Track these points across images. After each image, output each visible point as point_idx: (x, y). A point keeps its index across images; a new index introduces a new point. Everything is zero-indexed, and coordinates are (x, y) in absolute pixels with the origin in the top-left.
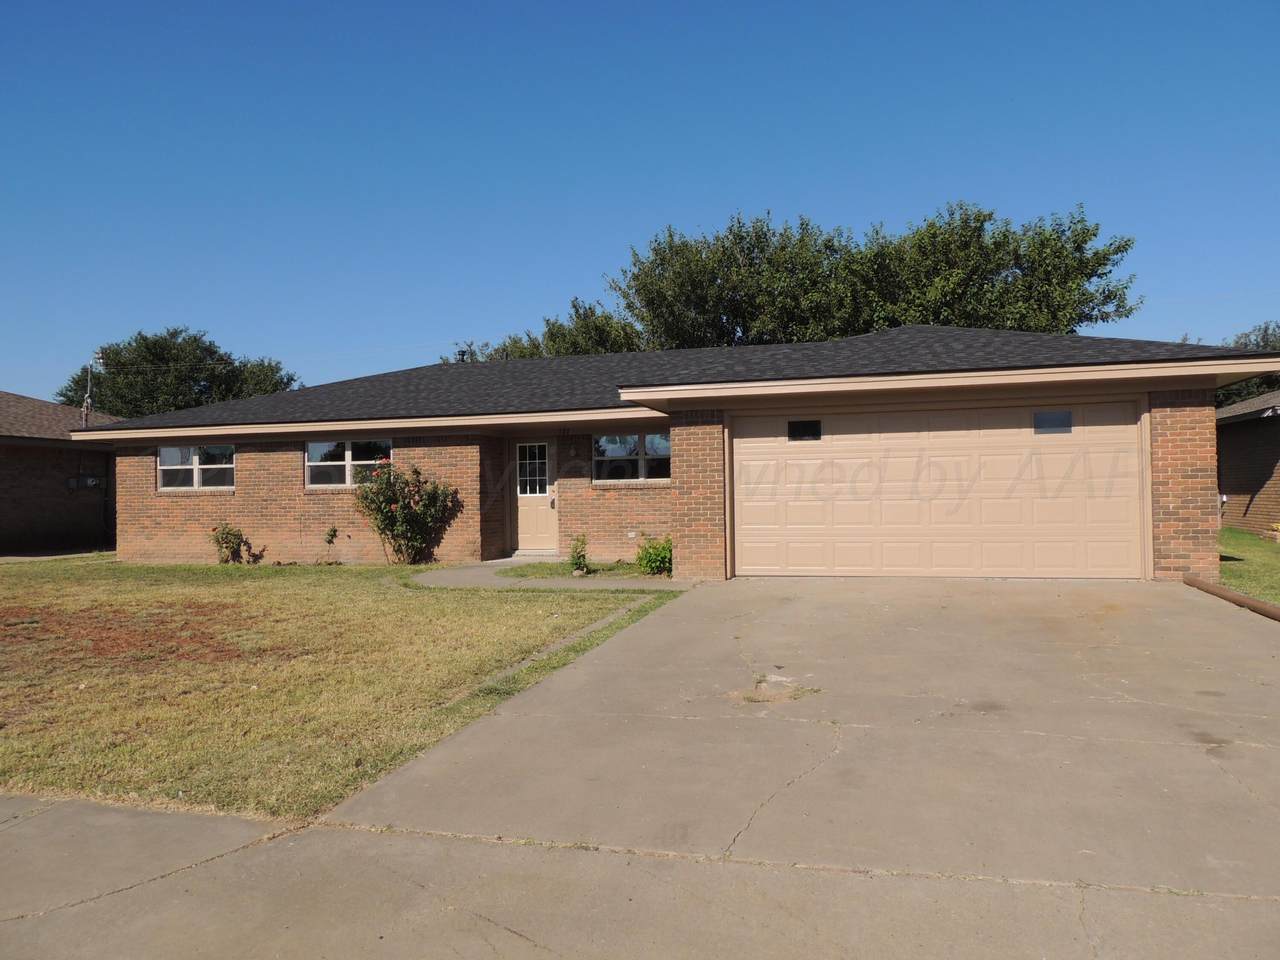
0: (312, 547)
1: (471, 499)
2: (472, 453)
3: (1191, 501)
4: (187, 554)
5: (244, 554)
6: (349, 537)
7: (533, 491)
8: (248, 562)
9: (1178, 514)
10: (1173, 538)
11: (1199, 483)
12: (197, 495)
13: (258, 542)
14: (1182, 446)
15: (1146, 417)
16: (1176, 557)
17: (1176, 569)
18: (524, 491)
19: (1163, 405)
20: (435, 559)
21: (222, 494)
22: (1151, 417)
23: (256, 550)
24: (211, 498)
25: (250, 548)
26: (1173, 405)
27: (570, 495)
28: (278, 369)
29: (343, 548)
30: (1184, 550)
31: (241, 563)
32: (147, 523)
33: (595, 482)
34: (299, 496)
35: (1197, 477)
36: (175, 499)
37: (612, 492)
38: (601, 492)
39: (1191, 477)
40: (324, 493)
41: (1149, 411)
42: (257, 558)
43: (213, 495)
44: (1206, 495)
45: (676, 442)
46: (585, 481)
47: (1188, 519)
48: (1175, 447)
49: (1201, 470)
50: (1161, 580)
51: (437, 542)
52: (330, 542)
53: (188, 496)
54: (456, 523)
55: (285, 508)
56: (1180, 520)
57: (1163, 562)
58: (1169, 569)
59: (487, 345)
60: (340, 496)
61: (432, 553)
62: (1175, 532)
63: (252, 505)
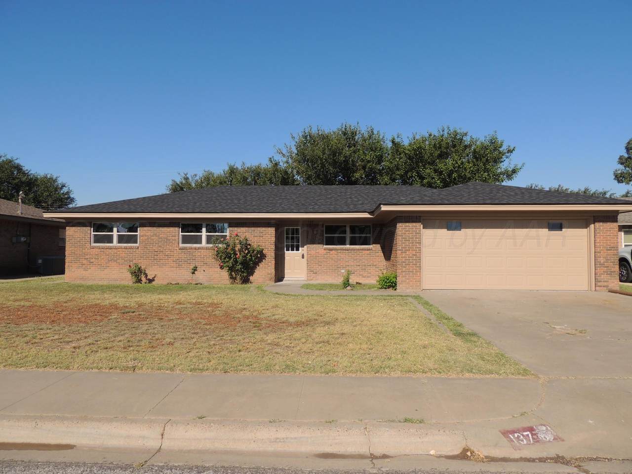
0: (183, 275)
1: (270, 253)
2: (271, 231)
3: (609, 260)
4: (108, 279)
5: (143, 279)
6: (204, 271)
7: (293, 250)
8: (146, 283)
9: (604, 264)
10: (602, 274)
11: (612, 252)
12: (116, 248)
13: (151, 273)
14: (606, 238)
15: (592, 226)
16: (604, 282)
17: (604, 287)
18: (288, 250)
19: (600, 221)
20: (251, 282)
21: (131, 248)
22: (595, 226)
23: (150, 277)
24: (124, 250)
25: (146, 276)
26: (603, 221)
27: (313, 252)
28: (55, 181)
29: (200, 276)
30: (607, 279)
31: (141, 283)
32: (85, 262)
33: (325, 246)
34: (176, 250)
35: (611, 250)
36: (102, 250)
37: (334, 251)
38: (328, 251)
39: (609, 250)
40: (191, 248)
41: (594, 223)
42: (151, 281)
43: (126, 248)
44: (614, 257)
45: (400, 229)
46: (321, 246)
47: (608, 267)
48: (604, 238)
49: (612, 248)
50: (598, 291)
51: (252, 273)
52: (193, 273)
53: (111, 248)
54: (262, 265)
55: (167, 256)
56: (606, 267)
57: (599, 284)
58: (601, 286)
59: (196, 175)
60: (200, 250)
61: (249, 279)
62: (603, 272)
63: (149, 254)
